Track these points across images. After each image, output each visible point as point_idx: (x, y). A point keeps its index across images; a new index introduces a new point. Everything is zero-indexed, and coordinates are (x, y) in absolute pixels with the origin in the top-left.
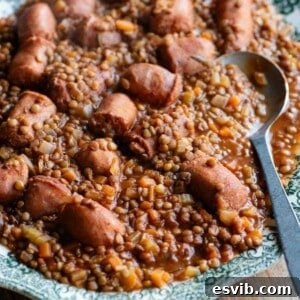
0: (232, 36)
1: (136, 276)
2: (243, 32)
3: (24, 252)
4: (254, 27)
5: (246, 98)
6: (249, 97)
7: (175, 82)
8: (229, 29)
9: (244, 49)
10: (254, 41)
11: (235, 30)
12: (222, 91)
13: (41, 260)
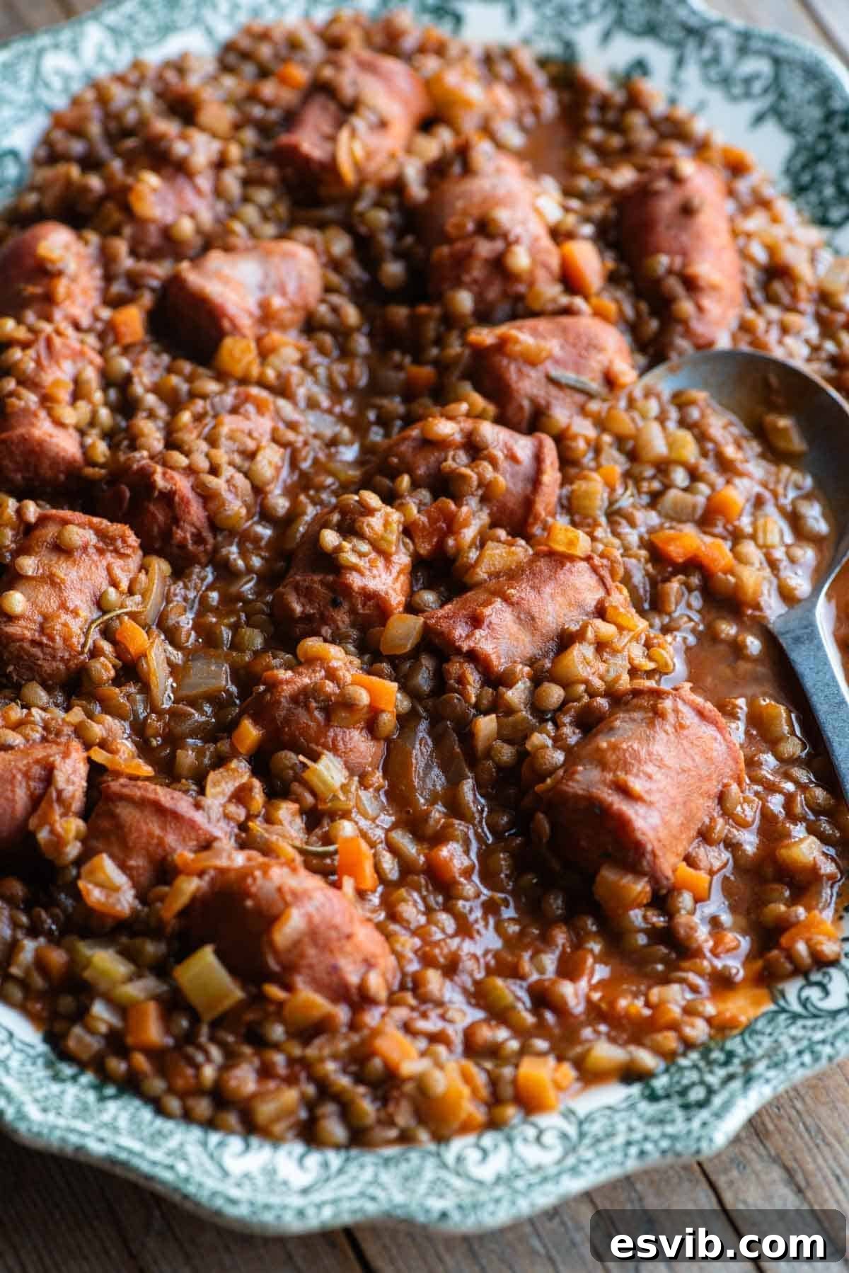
0: (686, 306)
1: (466, 1091)
2: (714, 288)
3: (77, 1030)
4: (743, 272)
5: (758, 489)
6: (765, 485)
7: (538, 458)
8: (674, 285)
9: (723, 342)
10: (750, 314)
11: (691, 285)
12: (680, 477)
13: (140, 1060)
